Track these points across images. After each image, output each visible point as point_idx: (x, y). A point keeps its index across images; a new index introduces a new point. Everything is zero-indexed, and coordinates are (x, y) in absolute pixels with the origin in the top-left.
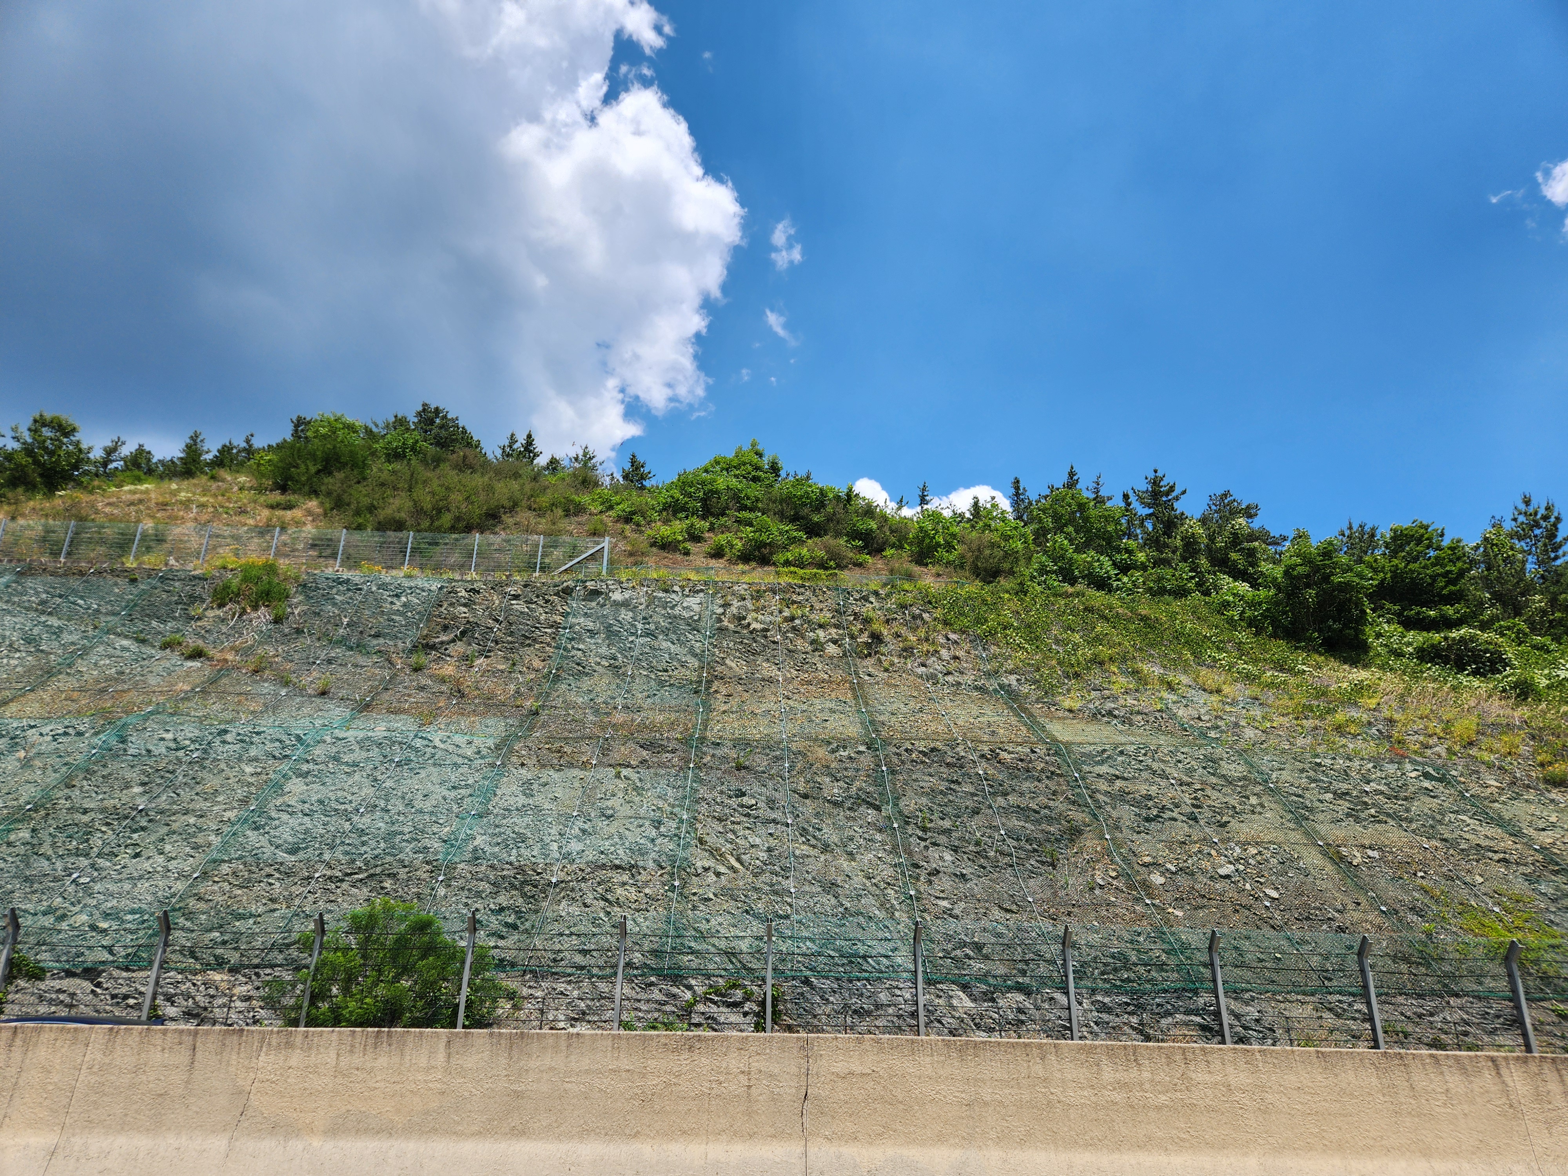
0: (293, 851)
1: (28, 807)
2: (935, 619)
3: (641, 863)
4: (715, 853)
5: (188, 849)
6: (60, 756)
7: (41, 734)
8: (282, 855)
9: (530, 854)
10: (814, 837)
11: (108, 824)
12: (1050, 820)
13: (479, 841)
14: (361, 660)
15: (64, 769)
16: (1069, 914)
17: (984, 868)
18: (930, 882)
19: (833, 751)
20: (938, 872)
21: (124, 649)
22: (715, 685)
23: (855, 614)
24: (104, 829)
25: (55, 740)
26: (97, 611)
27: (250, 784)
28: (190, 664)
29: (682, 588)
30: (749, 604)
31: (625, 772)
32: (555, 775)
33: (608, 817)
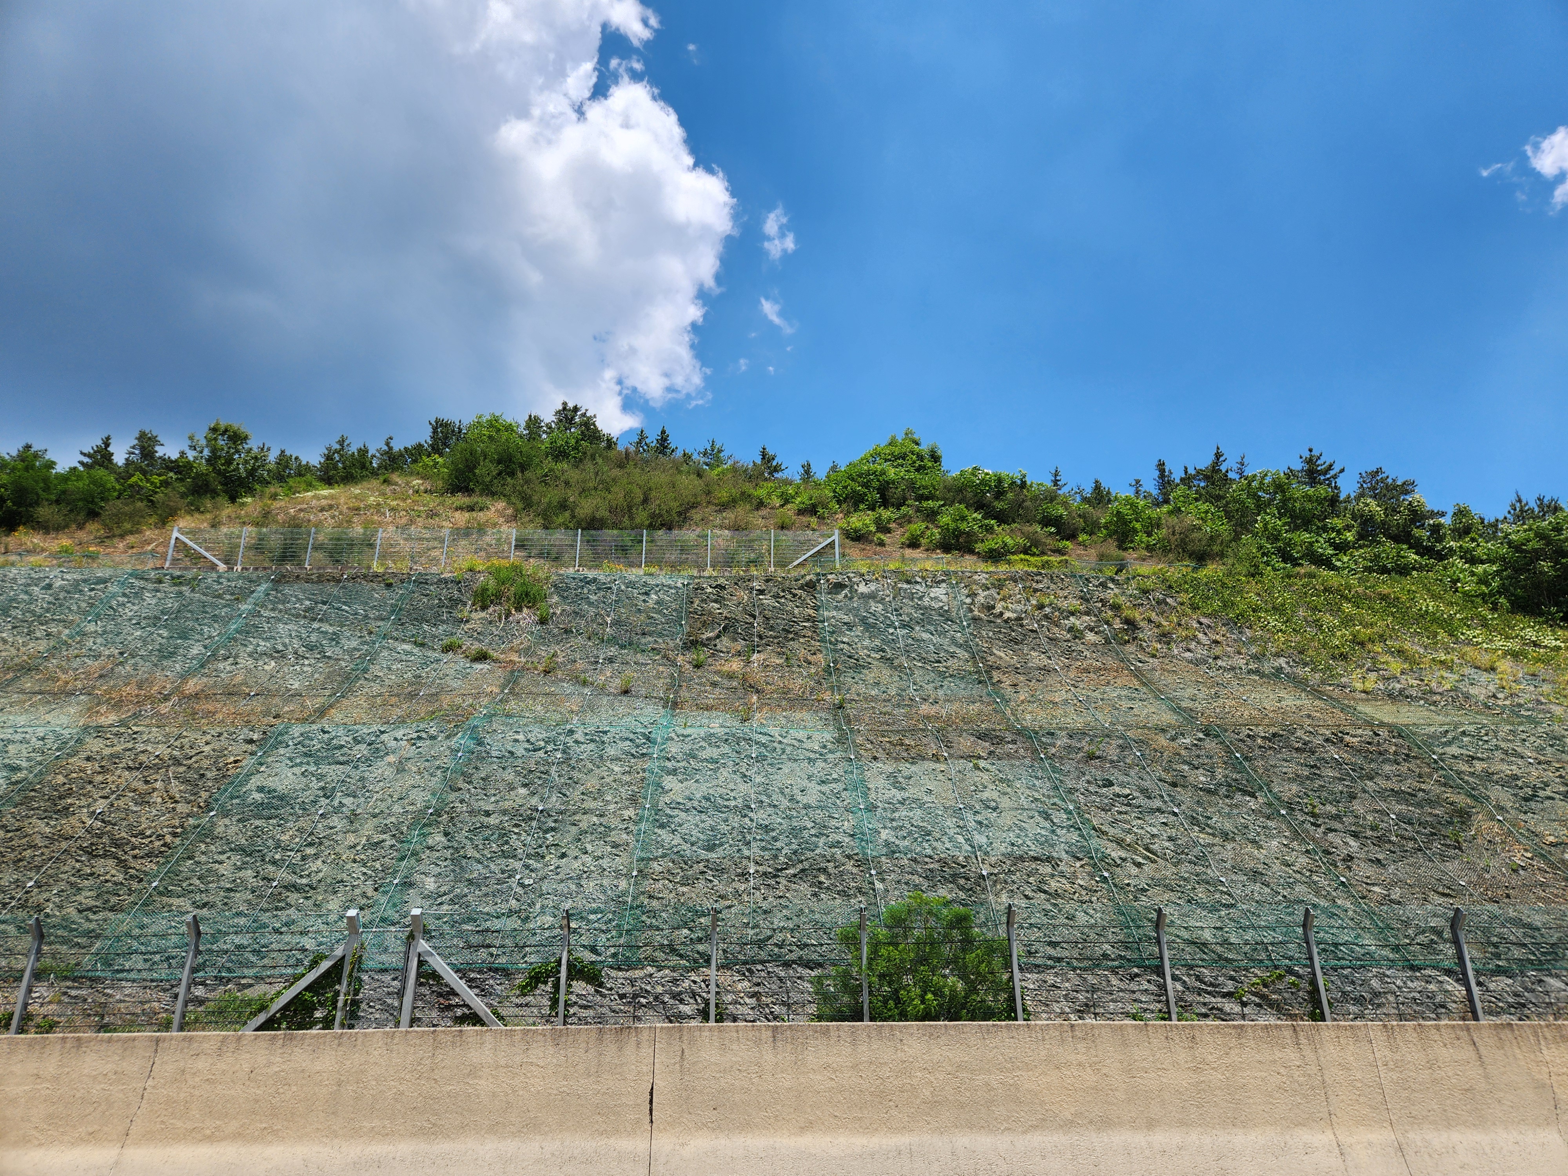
0: (711, 848)
1: (431, 811)
2: (1182, 604)
3: (1055, 854)
4: (1120, 842)
5: (609, 849)
6: (428, 761)
7: (396, 739)
8: (704, 854)
9: (944, 847)
10: (1208, 826)
11: (516, 826)
12: (1430, 803)
13: (885, 834)
14: (640, 657)
15: (439, 772)
16: (1508, 896)
17: (1394, 852)
18: (1349, 868)
19: (1173, 739)
20: (1352, 858)
21: (407, 653)
22: (996, 676)
23: (1102, 600)
24: (516, 830)
25: (414, 744)
26: (366, 616)
27: (629, 784)
28: (478, 666)
29: (923, 578)
30: (993, 592)
31: (982, 764)
32: (914, 768)
33: (995, 809)
